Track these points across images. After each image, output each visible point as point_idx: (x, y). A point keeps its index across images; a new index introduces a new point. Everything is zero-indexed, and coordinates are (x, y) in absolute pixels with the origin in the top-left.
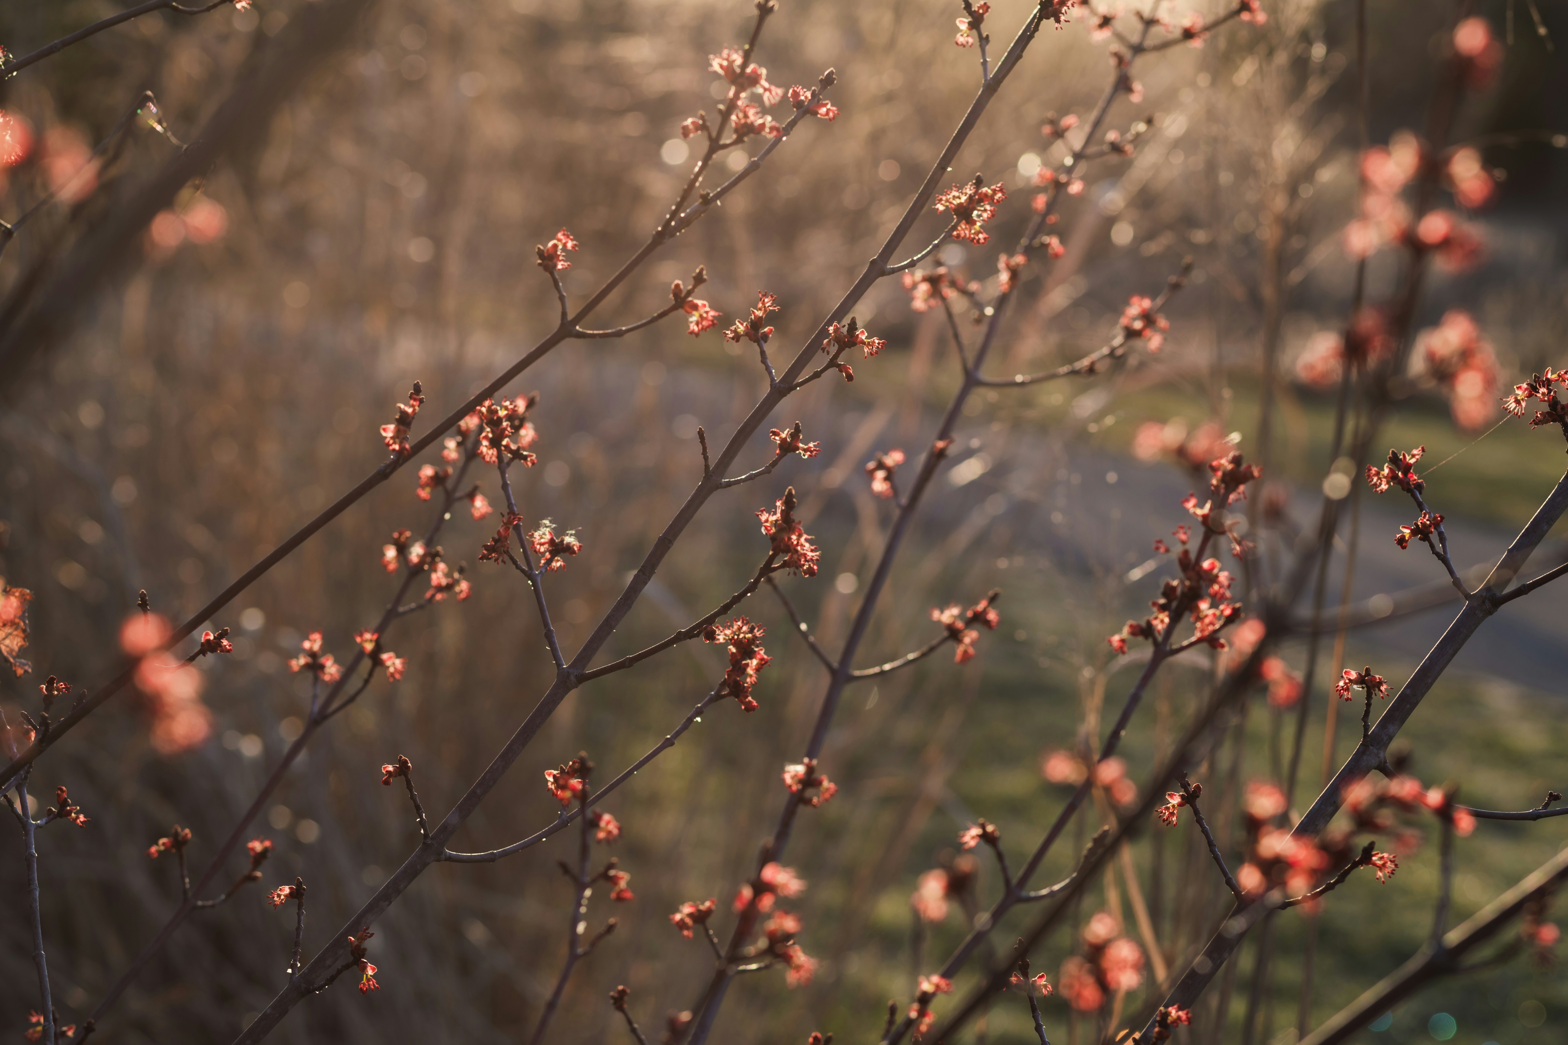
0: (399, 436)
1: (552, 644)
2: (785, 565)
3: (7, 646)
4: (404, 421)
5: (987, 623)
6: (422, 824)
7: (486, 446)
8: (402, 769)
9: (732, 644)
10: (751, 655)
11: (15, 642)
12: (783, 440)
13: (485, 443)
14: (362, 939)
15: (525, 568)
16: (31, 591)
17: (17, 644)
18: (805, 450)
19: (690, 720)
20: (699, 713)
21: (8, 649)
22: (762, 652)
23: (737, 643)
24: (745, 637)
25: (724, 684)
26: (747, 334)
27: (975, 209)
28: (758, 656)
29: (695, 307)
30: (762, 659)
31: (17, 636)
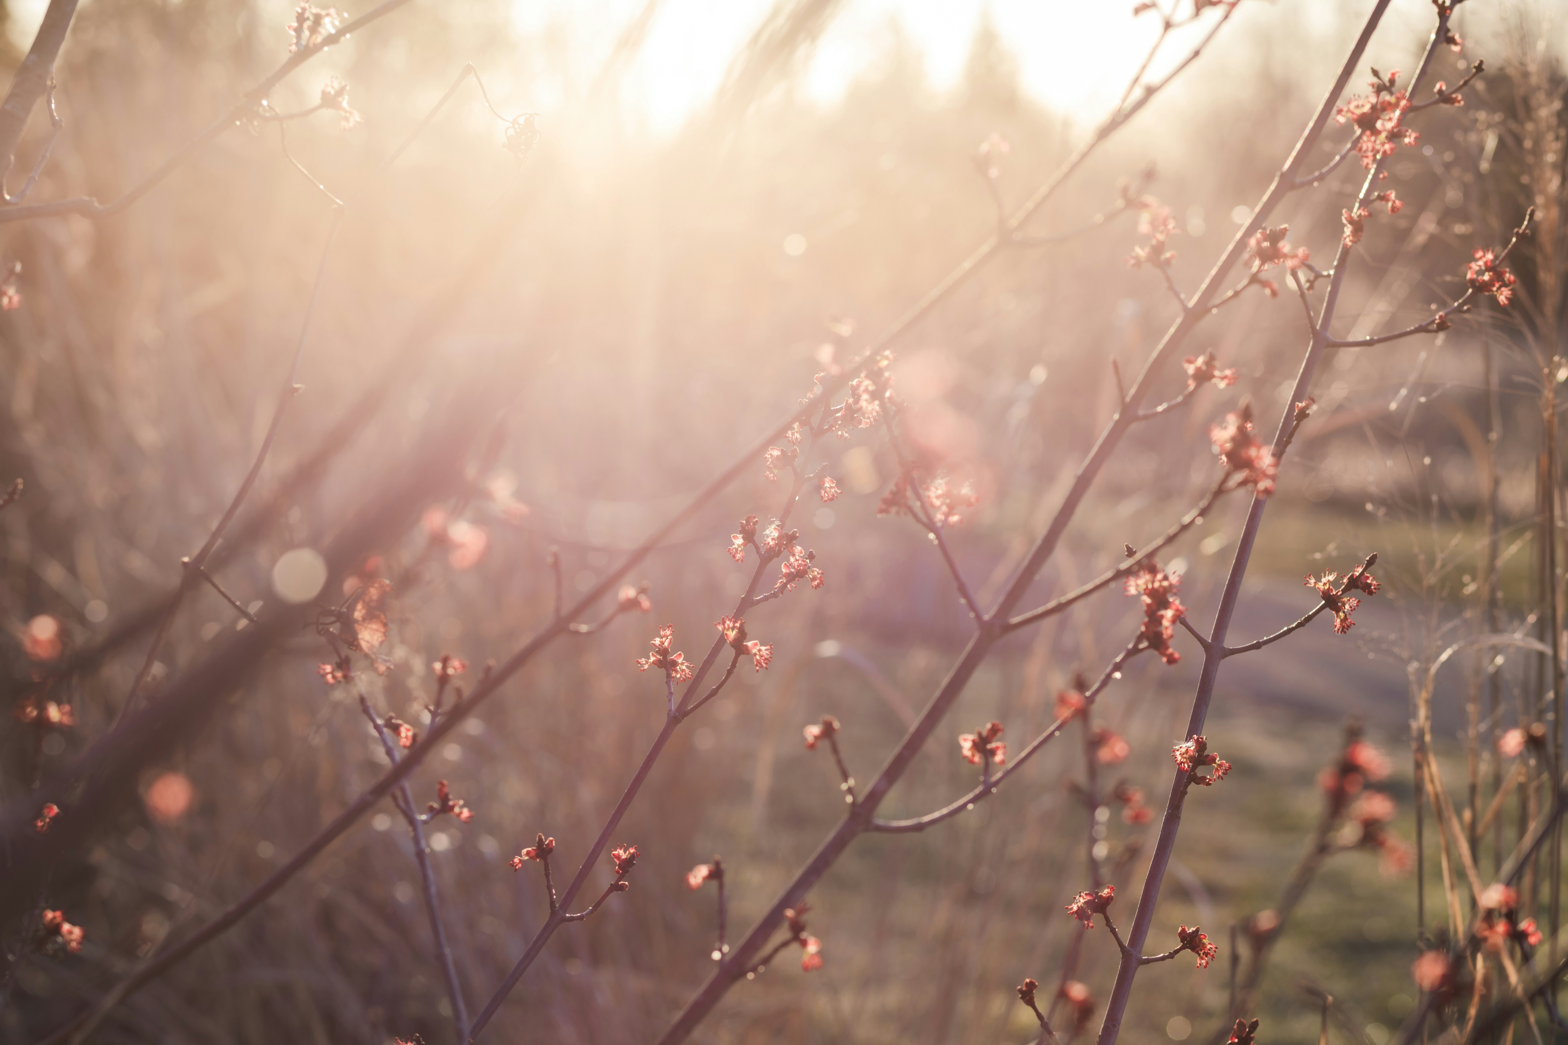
0: (837, 358)
1: (966, 596)
2: (1243, 483)
3: (368, 642)
4: (841, 344)
5: (1367, 588)
6: (850, 791)
7: (866, 400)
8: (828, 731)
9: (1145, 594)
10: (1166, 605)
11: (375, 638)
12: (1198, 370)
13: (865, 396)
14: (800, 912)
15: (925, 519)
16: (391, 582)
17: (377, 639)
18: (1223, 378)
19: (1109, 676)
20: (1117, 667)
21: (369, 645)
22: (1177, 602)
23: (1152, 593)
24: (1161, 586)
25: (1140, 638)
26: (1149, 259)
27: (1378, 118)
28: (1174, 607)
29: (1145, 206)
30: (1177, 610)
31: (377, 630)
